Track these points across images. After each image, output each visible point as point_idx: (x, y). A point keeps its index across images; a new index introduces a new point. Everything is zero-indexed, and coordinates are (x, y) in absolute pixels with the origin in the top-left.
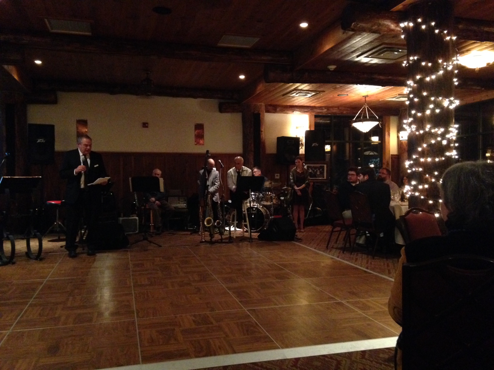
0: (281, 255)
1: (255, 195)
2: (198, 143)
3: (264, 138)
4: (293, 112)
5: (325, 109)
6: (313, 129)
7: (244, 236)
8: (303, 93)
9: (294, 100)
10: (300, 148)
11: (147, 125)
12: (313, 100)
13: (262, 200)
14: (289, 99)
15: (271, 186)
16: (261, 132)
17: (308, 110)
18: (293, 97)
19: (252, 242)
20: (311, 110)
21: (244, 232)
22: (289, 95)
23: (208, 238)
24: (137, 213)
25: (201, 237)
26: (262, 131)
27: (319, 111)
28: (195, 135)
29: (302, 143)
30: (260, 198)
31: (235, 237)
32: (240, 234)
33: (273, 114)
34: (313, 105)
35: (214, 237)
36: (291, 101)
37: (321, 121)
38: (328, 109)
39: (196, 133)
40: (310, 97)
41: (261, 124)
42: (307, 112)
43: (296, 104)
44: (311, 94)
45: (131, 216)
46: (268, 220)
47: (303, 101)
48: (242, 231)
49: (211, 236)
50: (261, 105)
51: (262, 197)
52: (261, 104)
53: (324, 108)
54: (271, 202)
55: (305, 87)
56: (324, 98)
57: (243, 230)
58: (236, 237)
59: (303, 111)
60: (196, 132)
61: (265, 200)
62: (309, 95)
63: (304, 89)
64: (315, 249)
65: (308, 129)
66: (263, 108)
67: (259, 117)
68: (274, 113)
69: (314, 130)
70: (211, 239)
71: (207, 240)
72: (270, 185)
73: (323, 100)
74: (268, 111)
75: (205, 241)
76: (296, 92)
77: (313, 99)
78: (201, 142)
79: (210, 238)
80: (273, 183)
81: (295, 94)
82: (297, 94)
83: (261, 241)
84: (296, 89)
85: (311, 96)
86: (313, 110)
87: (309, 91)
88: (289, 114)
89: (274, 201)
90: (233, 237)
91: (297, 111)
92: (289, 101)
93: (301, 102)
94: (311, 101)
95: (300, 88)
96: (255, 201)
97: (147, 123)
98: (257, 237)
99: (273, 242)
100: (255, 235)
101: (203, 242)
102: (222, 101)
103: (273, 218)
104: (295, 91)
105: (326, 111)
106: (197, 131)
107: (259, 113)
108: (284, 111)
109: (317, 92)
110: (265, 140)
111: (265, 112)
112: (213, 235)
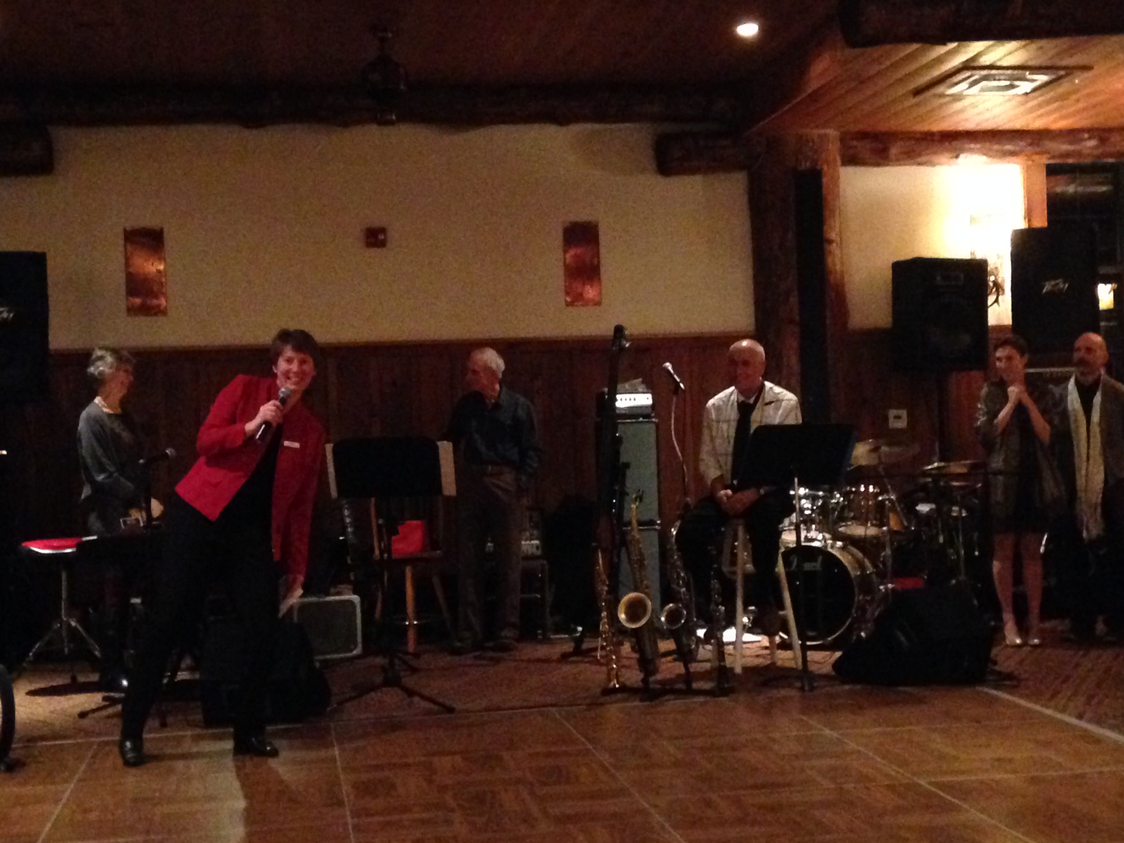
0: (939, 743)
1: (813, 499)
2: (576, 299)
3: (838, 267)
4: (957, 157)
5: (1090, 138)
6: (1041, 222)
7: (773, 664)
8: (999, 80)
9: (962, 111)
10: (989, 303)
11: (381, 237)
12: (1040, 106)
13: (842, 519)
14: (941, 106)
15: (875, 462)
16: (826, 245)
17: (1017, 148)
18: (958, 98)
19: (812, 689)
20: (1030, 145)
21: (772, 647)
22: (940, 89)
23: (634, 677)
24: (352, 578)
25: (604, 669)
26: (830, 242)
27: (1066, 147)
28: (566, 266)
29: (996, 284)
30: (834, 509)
31: (738, 670)
32: (758, 656)
33: (876, 170)
34: (1038, 124)
35: (655, 671)
36: (951, 115)
37: (1071, 189)
38: (1103, 141)
39: (568, 261)
40: (1026, 94)
41: (827, 213)
42: (1013, 154)
43: (970, 125)
44: (1033, 81)
45: (332, 590)
46: (869, 598)
47: (997, 111)
48: (768, 644)
49: (647, 664)
50: (826, 135)
51: (843, 507)
52: (823, 131)
53: (1086, 136)
54: (881, 525)
55: (1010, 53)
56: (1089, 95)
57: (771, 642)
58: (746, 669)
59: (997, 151)
60: (568, 256)
61: (854, 518)
62: (1025, 87)
63: (1005, 63)
64: (1080, 717)
65: (1022, 225)
66: (833, 149)
67: (818, 186)
68: (878, 165)
69: (1046, 224)
70: (645, 681)
71: (628, 683)
72: (874, 455)
73: (1081, 105)
74: (852, 160)
75: (623, 688)
76: (969, 77)
77: (1040, 99)
78: (590, 292)
79: (642, 676)
80: (884, 449)
81: (964, 85)
82: (972, 84)
83: (847, 687)
84: (968, 66)
85: (1034, 90)
86: (1038, 145)
87: (1021, 70)
88: (939, 164)
89: (893, 523)
90: (732, 669)
91: (971, 151)
92: (944, 114)
93: (987, 115)
94: (1031, 110)
95: (986, 60)
96: (812, 521)
97: (383, 230)
98: (827, 669)
99: (901, 688)
100: (823, 660)
101: (614, 691)
102: (669, 128)
103: (893, 589)
104: (968, 74)
105: (1096, 147)
106: (572, 252)
107: (818, 168)
108: (920, 155)
109: (1058, 72)
110: (842, 277)
111: (839, 162)
112: (652, 661)
